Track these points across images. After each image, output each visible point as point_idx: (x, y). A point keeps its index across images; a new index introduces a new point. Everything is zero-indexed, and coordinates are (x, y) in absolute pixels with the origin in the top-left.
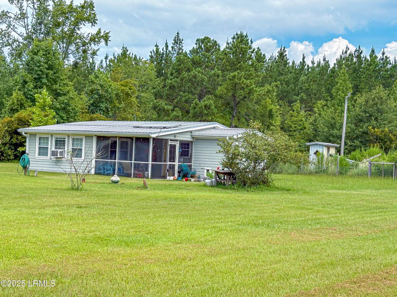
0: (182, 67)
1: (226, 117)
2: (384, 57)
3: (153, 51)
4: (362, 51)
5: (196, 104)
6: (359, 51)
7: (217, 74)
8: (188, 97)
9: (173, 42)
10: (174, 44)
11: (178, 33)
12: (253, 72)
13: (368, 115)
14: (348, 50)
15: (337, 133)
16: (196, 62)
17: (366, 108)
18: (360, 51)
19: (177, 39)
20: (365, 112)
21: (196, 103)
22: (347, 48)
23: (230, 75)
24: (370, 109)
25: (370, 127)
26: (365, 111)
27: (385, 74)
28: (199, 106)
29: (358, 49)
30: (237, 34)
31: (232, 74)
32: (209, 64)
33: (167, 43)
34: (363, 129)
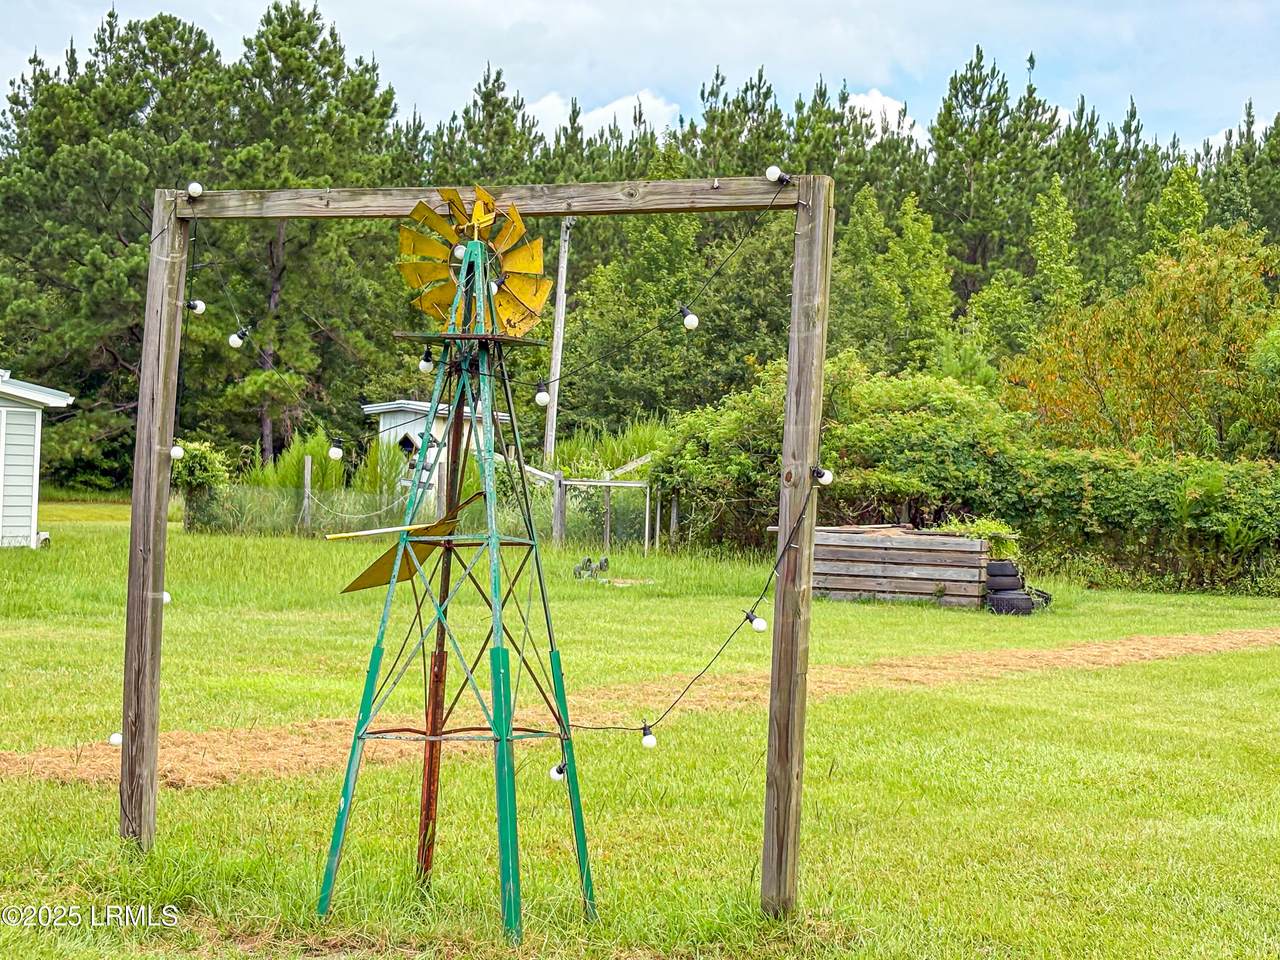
0: (57, 126)
1: (232, 320)
2: (847, 110)
3: (23, 81)
4: (769, 88)
5: (97, 267)
6: (759, 88)
7: (190, 153)
8: (73, 242)
9: (95, 46)
10: (96, 55)
11: (111, 15)
12: (329, 147)
13: (748, 312)
14: (722, 83)
15: (634, 379)
16: (117, 106)
17: (742, 289)
18: (764, 90)
19: (107, 34)
20: (741, 301)
21: (93, 262)
22: (717, 78)
23: (234, 155)
24: (756, 291)
25: (751, 359)
26: (740, 298)
27: (848, 173)
28: (107, 274)
29: (755, 81)
30: (277, 7)
31: (243, 153)
32: (164, 118)
33: (73, 51)
34: (728, 364)
